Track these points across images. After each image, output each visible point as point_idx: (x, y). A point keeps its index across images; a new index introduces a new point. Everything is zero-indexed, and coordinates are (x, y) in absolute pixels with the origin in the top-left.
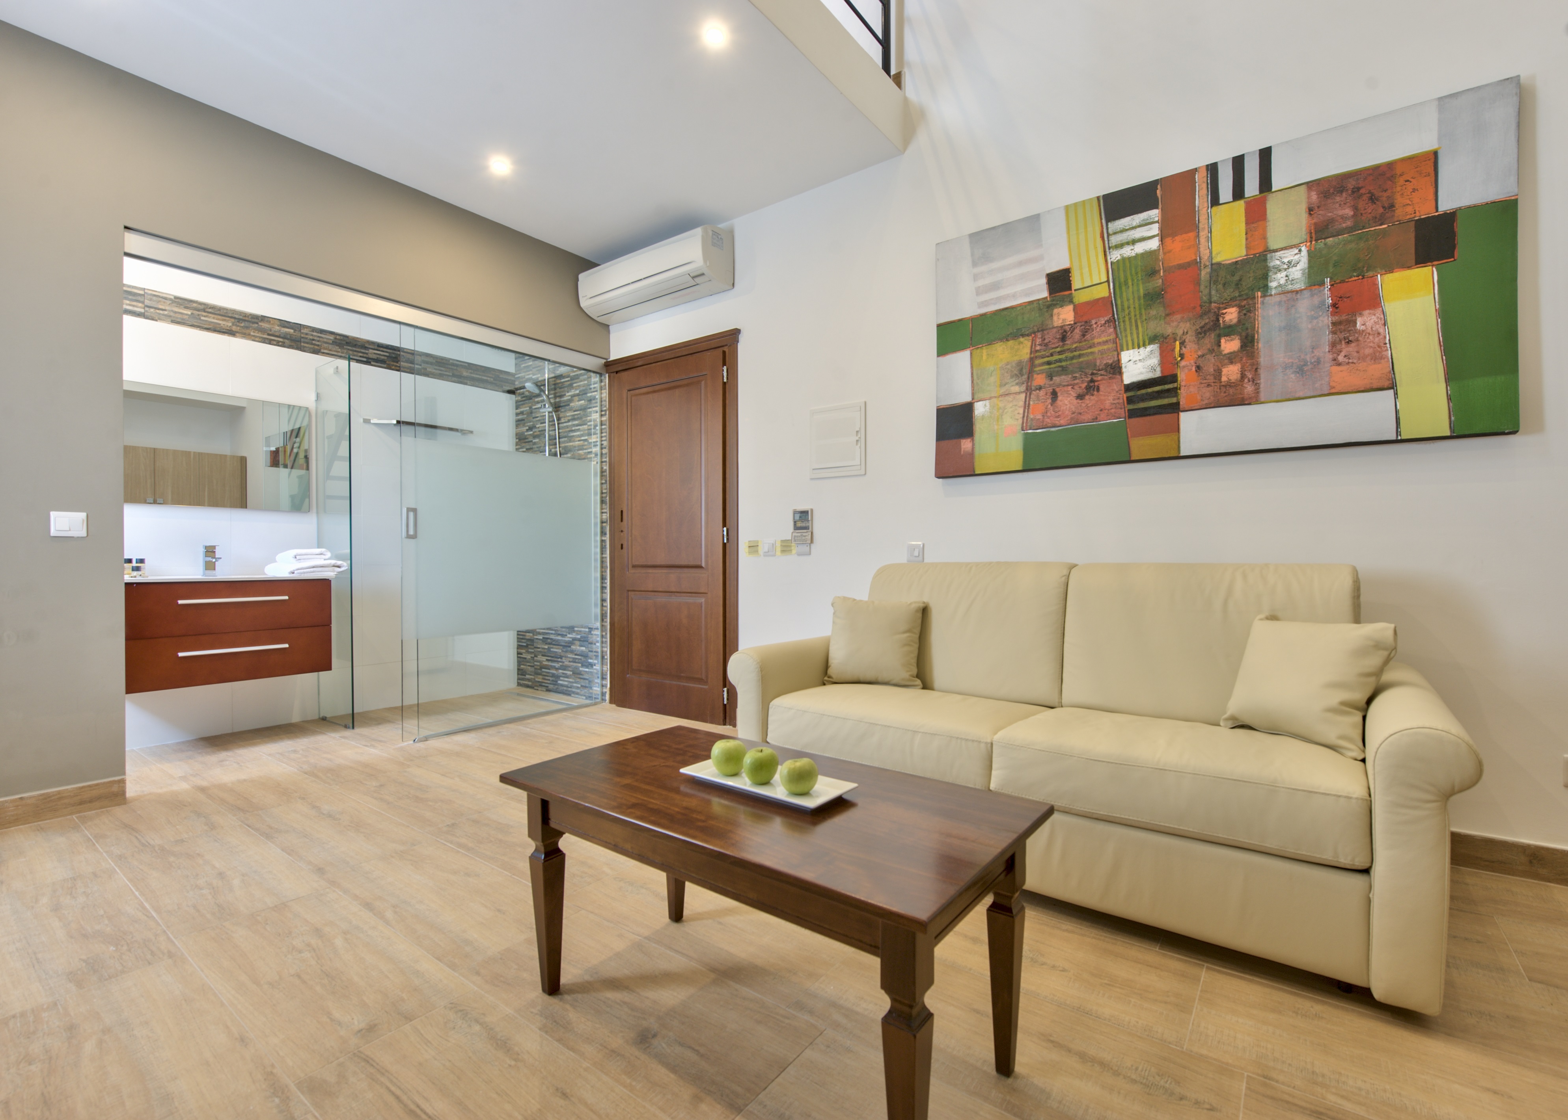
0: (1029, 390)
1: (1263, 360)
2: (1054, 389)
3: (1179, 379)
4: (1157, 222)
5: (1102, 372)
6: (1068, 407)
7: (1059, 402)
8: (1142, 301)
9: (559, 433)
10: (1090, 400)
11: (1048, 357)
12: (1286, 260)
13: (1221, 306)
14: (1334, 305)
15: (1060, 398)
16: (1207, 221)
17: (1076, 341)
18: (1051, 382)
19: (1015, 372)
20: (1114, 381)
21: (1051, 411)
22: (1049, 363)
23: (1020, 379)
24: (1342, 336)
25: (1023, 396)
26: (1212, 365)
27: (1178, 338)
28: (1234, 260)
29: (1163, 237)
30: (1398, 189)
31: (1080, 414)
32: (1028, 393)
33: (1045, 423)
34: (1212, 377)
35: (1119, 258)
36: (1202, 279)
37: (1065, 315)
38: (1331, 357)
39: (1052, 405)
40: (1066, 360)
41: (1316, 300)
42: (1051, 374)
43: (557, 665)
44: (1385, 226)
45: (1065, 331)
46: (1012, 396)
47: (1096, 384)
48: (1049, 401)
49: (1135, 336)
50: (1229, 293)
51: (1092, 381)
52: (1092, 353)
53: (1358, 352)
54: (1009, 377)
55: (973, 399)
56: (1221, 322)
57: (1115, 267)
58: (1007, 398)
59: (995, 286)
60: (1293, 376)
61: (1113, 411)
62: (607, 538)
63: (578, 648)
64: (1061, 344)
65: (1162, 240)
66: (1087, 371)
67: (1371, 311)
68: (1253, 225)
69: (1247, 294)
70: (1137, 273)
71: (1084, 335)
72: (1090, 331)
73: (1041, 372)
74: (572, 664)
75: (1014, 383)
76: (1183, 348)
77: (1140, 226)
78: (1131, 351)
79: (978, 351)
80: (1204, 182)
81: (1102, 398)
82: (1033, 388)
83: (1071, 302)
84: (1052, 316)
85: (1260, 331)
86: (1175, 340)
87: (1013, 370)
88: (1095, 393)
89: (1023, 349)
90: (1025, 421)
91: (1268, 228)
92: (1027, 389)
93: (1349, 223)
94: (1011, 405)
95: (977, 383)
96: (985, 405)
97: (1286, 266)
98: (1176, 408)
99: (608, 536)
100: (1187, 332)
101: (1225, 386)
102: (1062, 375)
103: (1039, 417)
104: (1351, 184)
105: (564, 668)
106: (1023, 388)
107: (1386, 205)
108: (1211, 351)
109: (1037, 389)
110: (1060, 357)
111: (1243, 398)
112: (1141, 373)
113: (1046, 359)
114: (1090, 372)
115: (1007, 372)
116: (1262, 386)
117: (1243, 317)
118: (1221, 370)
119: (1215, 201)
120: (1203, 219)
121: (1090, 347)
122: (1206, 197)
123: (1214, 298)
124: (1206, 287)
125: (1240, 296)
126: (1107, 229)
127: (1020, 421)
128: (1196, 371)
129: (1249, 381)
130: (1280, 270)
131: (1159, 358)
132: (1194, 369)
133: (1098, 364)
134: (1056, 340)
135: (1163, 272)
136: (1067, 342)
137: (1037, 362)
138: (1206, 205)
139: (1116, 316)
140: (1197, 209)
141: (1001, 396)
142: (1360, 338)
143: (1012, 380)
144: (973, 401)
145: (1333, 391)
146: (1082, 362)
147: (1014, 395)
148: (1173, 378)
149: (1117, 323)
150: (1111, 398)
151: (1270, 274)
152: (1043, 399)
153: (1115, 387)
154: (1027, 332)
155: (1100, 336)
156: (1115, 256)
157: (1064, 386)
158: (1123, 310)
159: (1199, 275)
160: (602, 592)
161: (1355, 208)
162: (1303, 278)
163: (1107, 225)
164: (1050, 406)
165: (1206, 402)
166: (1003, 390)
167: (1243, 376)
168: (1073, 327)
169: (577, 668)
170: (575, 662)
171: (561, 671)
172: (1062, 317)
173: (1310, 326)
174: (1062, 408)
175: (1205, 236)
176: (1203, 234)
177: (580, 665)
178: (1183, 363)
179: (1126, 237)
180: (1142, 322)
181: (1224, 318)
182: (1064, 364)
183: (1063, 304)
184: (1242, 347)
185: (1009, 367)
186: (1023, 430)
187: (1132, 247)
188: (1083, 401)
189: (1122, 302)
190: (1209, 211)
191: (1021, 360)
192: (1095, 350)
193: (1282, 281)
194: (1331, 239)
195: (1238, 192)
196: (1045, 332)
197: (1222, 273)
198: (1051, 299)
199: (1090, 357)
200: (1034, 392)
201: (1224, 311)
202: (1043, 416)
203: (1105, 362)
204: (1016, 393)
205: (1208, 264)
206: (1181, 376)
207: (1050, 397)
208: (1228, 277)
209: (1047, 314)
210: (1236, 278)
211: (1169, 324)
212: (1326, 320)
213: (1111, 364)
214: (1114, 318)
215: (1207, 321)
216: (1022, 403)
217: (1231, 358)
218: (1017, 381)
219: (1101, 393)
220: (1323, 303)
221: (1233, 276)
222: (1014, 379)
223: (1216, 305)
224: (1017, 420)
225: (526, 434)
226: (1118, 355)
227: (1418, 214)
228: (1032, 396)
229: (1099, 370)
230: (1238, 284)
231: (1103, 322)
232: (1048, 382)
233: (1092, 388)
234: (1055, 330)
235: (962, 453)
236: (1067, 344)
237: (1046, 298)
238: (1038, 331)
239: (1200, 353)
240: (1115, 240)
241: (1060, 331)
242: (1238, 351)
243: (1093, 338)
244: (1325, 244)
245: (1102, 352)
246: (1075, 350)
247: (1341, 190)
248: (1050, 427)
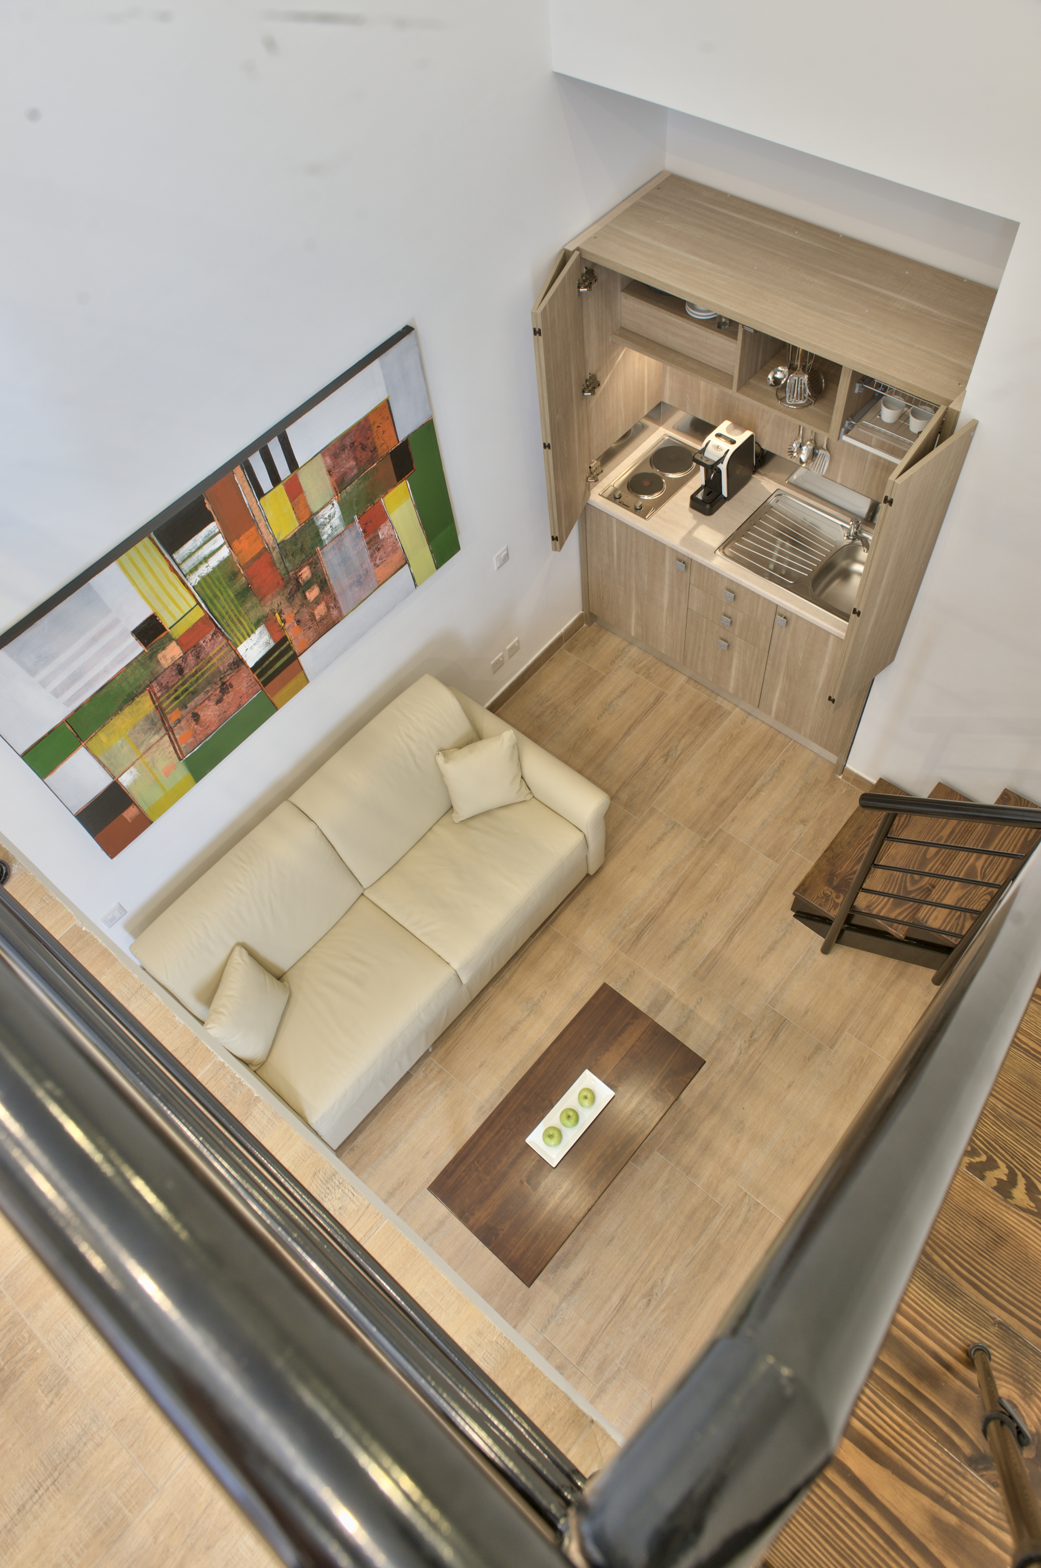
0: (169, 730)
1: (336, 590)
2: (193, 713)
3: (288, 637)
4: (219, 532)
5: (229, 672)
6: (212, 716)
7: (202, 718)
8: (236, 602)
10: (228, 698)
11: (174, 694)
12: (326, 516)
13: (297, 571)
14: (364, 531)
15: (202, 715)
16: (260, 513)
17: (193, 665)
18: (187, 710)
19: (147, 727)
20: (241, 671)
21: (199, 728)
22: (177, 698)
23: (155, 729)
24: (374, 548)
25: (166, 738)
26: (306, 614)
27: (276, 611)
28: (293, 534)
29: (229, 543)
30: (375, 434)
31: (225, 712)
32: (170, 733)
33: (198, 740)
34: (310, 621)
35: (199, 579)
36: (275, 559)
37: (172, 653)
38: (373, 564)
39: (197, 724)
40: (192, 685)
41: (354, 533)
42: (184, 704)
44: (375, 464)
45: (179, 665)
46: (155, 747)
47: (227, 683)
48: (194, 723)
49: (243, 630)
50: (298, 559)
51: (223, 684)
52: (212, 665)
53: (385, 553)
54: (143, 735)
55: (113, 777)
56: (301, 582)
57: (199, 589)
58: (150, 751)
59: (76, 677)
60: (357, 589)
61: (250, 691)
64: (180, 677)
65: (230, 546)
66: (215, 680)
67: (384, 524)
68: (296, 500)
69: (310, 553)
70: (221, 583)
71: (198, 657)
72: (202, 650)
73: (173, 709)
75: (151, 736)
76: (283, 616)
77: (205, 543)
78: (245, 643)
79: (94, 739)
80: (244, 481)
81: (237, 689)
82: (172, 726)
83: (171, 639)
84: (158, 662)
85: (328, 573)
86: (274, 614)
87: (144, 727)
88: (230, 689)
89: (145, 705)
90: (179, 753)
91: (307, 498)
92: (167, 730)
93: (355, 471)
94: (158, 752)
95: (110, 764)
97: (328, 520)
98: (295, 657)
100: (281, 604)
101: (320, 621)
102: (194, 698)
103: (192, 739)
104: (348, 441)
106: (163, 731)
107: (372, 449)
108: (302, 605)
109: (176, 724)
110: (185, 686)
111: (334, 621)
112: (260, 652)
113: (173, 697)
114: (218, 679)
115: (138, 733)
116: (341, 607)
117: (314, 570)
118: (314, 613)
119: (260, 494)
120: (256, 512)
121: (209, 662)
122: (251, 493)
123: (290, 568)
124: (281, 563)
125: (306, 557)
126: (174, 560)
127: (175, 756)
128: (298, 625)
129: (333, 608)
130: (325, 525)
131: (268, 633)
132: (296, 624)
133: (222, 669)
134: (173, 678)
135: (243, 570)
136: (185, 672)
137: (164, 705)
138: (254, 500)
139: (219, 626)
140: (248, 507)
141: (144, 753)
142: (384, 544)
143: (147, 735)
144: (115, 779)
145: (380, 583)
146: (207, 677)
147: (158, 744)
148: (285, 639)
149: (223, 630)
150: (245, 684)
151: (320, 531)
152: (186, 726)
153: (244, 675)
154: (140, 690)
155: (213, 649)
156: (194, 579)
157: (201, 704)
158: (223, 617)
159: (272, 557)
161: (355, 459)
162: (341, 523)
163: (172, 558)
164: (196, 726)
165: (312, 639)
166: (142, 750)
167: (328, 607)
168: (184, 658)
172: (169, 656)
173: (355, 552)
174: (208, 720)
175: (263, 526)
176: (262, 525)
178: (287, 625)
179: (196, 559)
180: (243, 617)
181: (301, 578)
182: (191, 689)
183: (164, 646)
184: (320, 590)
185: (137, 728)
186: (181, 760)
187: (207, 565)
188: (223, 702)
189: (219, 613)
190: (259, 503)
191: (147, 715)
192: (215, 660)
193: (330, 532)
194: (348, 487)
195: (275, 479)
196: (159, 678)
197: (288, 547)
198: (149, 649)
199: (213, 669)
200: (175, 728)
201: (300, 573)
202: (194, 737)
203: (227, 664)
204: (158, 741)
205: (274, 546)
206: (289, 635)
207: (193, 720)
208: (293, 548)
209: (152, 664)
210: (299, 545)
211: (265, 605)
212: (363, 542)
213: (233, 662)
214: (219, 628)
215: (291, 587)
216: (169, 743)
217: (317, 602)
218: (153, 732)
219: (235, 687)
220: (358, 533)
221: (296, 545)
222: (149, 733)
223: (293, 572)
224: (171, 757)
226: (236, 652)
227: (390, 448)
228: (175, 732)
229: (225, 673)
230: (302, 550)
231: (210, 637)
232: (184, 711)
233: (225, 688)
234: (168, 671)
235: (130, 821)
236: (187, 673)
237: (144, 651)
238: (151, 682)
239: (295, 611)
240: (186, 567)
241: (174, 668)
242: (320, 594)
243: (208, 654)
244: (346, 493)
245: (220, 659)
246: (196, 672)
247: (343, 448)
248: (205, 739)
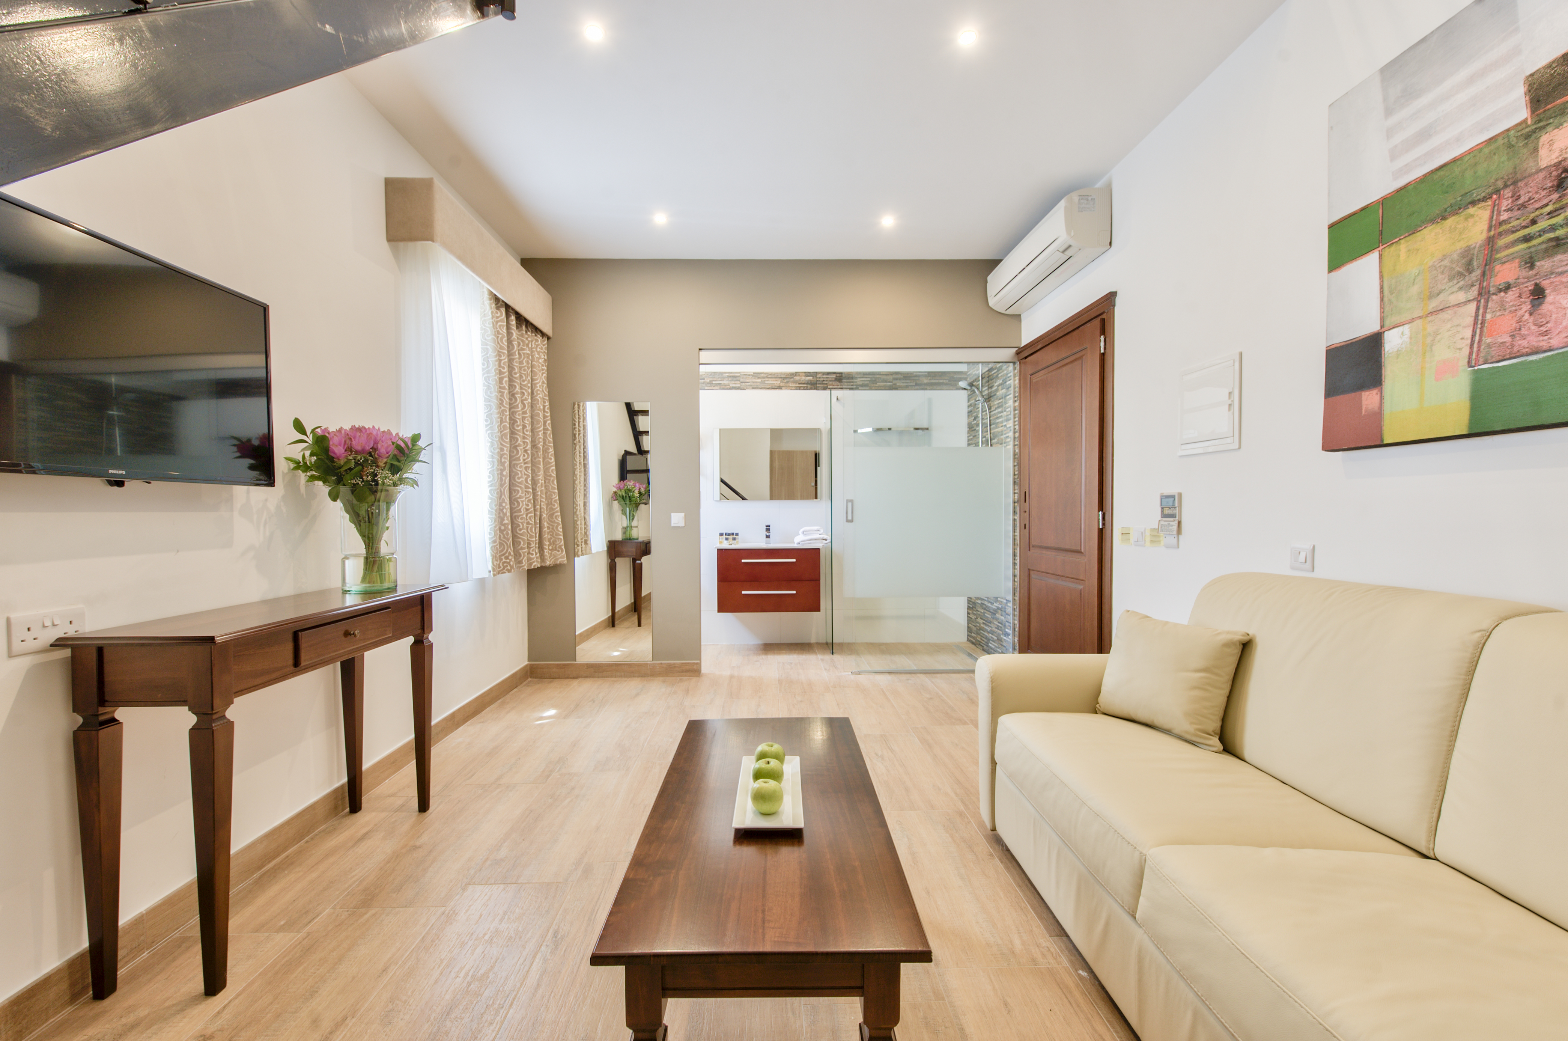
0: (1484, 294)
2: (1536, 284)
7: (1547, 307)
9: (990, 421)
11: (1525, 227)
15: (1550, 298)
18: (1532, 273)
19: (1458, 269)
21: (1531, 324)
22: (1527, 239)
23: (1467, 279)
25: (1473, 306)
32: (1482, 301)
33: (1515, 349)
37: (1566, 140)
39: (1531, 314)
42: (1531, 258)
43: (989, 629)
46: (1450, 312)
48: (1527, 307)
54: (1446, 280)
55: (1382, 327)
58: (1441, 315)
59: (1424, 135)
62: (1017, 517)
63: (1000, 616)
64: (1555, 196)
73: (1511, 258)
74: (996, 630)
75: (1455, 289)
79: (1393, 248)
82: (1492, 290)
84: (1536, 150)
87: (1454, 266)
89: (1474, 227)
90: (1475, 349)
92: (1480, 294)
94: (1449, 325)
95: (1390, 300)
96: (1402, 333)
99: (1018, 515)
102: (1556, 253)
103: (1507, 339)
105: (992, 632)
106: (1474, 292)
109: (1500, 291)
110: (1553, 221)
113: (1522, 233)
115: (1442, 273)
127: (1466, 351)
134: (1544, 193)
137: (1501, 242)
141: (1431, 313)
143: (1452, 284)
144: (1383, 330)
147: (1456, 309)
152: (1513, 306)
154: (1482, 195)
157: (1561, 274)
160: (1014, 568)
164: (1527, 316)
166: (1434, 304)
169: (999, 635)
170: (998, 629)
171: (990, 635)
172: (1559, 144)
174: (1554, 316)
177: (1001, 632)
182: (1560, 232)
183: (1563, 120)
185: (1446, 262)
186: (1470, 366)
191: (1469, 247)
196: (1521, 184)
198: (1536, 119)
200: (1494, 297)
202: (1513, 336)
204: (1458, 305)
207: (1529, 300)
209: (1525, 151)
216: (1470, 320)
218: (1462, 283)
222: (1455, 282)
224: (1460, 349)
225: (973, 423)
228: (1490, 305)
232: (1525, 273)
234: (1541, 175)
235: (1363, 413)
237: (1525, 121)
238: (1506, 186)
241: (1555, 174)
248: (1528, 355)
